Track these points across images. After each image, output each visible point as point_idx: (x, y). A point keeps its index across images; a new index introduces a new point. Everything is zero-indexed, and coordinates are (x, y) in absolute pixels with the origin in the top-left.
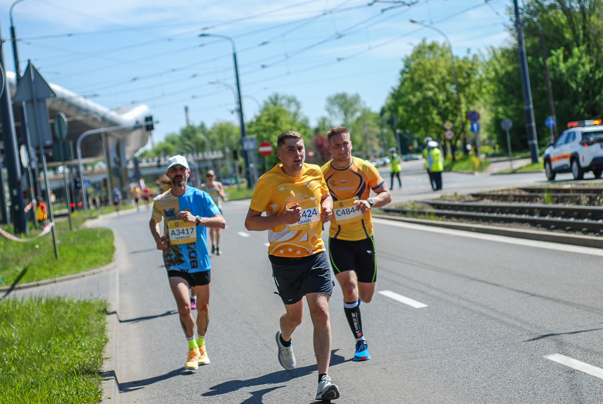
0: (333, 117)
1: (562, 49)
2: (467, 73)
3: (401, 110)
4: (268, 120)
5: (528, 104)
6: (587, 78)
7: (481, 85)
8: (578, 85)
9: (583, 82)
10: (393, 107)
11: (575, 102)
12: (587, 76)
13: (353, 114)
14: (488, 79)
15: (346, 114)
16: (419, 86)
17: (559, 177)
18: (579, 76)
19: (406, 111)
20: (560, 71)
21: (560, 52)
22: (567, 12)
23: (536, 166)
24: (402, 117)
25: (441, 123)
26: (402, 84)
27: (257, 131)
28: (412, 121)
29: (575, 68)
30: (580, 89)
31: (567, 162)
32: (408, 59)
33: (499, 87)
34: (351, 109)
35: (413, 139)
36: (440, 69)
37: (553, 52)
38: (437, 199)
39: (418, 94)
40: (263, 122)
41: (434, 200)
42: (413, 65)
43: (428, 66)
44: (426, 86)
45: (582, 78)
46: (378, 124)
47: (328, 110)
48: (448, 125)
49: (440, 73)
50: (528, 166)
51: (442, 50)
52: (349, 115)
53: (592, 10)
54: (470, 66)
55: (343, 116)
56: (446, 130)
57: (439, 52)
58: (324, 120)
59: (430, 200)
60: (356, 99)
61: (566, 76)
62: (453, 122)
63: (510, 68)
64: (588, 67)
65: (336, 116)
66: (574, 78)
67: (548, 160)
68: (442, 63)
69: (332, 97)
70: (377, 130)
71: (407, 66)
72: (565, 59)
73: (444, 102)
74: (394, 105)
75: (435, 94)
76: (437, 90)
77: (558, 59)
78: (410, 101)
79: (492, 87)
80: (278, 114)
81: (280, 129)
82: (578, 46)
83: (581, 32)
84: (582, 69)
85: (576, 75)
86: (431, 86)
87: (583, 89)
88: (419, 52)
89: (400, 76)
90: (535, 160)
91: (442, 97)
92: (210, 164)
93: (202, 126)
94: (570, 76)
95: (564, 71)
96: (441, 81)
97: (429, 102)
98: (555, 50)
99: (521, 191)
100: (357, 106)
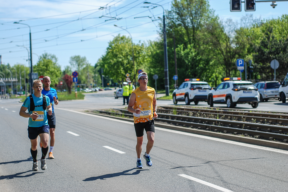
0: (73, 67)
1: (183, 44)
2: (138, 51)
3: (106, 66)
4: (43, 65)
5: (167, 69)
6: (193, 59)
7: (144, 58)
8: (189, 62)
9: (191, 61)
10: (102, 65)
11: (187, 69)
12: (193, 58)
13: (82, 66)
14: (148, 55)
15: (78, 66)
16: (116, 56)
17: (179, 103)
18: (190, 58)
19: (109, 67)
20: (181, 54)
21: (182, 46)
22: (186, 28)
23: (168, 97)
24: (106, 69)
25: (124, 74)
26: (107, 54)
27: (38, 70)
28: (111, 72)
29: (188, 54)
30: (189, 64)
31: (183, 96)
32: (111, 42)
33: (152, 59)
34: (81, 64)
35: (110, 80)
36: (126, 49)
37: (178, 46)
38: (124, 109)
39: (115, 59)
40: (41, 67)
41: (122, 109)
42: (113, 45)
43: (121, 47)
44: (119, 56)
45: (191, 59)
46: (93, 72)
47: (70, 63)
48: (128, 75)
49: (126, 50)
50: (164, 97)
51: (127, 39)
52: (80, 66)
53: (198, 28)
54: (140, 48)
55: (77, 67)
56: (126, 77)
57: (126, 41)
58: (68, 67)
59: (120, 109)
60: (84, 59)
61: (184, 57)
62: (130, 74)
63: (158, 51)
64: (194, 54)
65: (74, 66)
66: (187, 58)
67: (174, 95)
68: (127, 46)
69: (73, 57)
70: (93, 74)
71: (110, 46)
72: (184, 50)
73: (127, 64)
74: (102, 63)
75: (123, 60)
76: (124, 58)
77: (180, 49)
78: (110, 62)
79: (149, 59)
80: (48, 63)
81: (49, 70)
82: (190, 44)
83: (192, 38)
84: (191, 55)
85: (188, 57)
86: (121, 56)
87: (191, 64)
88: (116, 40)
89: (106, 50)
90: (167, 95)
91: (125, 62)
92: (12, 84)
93: (8, 65)
94: (186, 57)
95: (183, 55)
96: (126, 54)
97: (120, 63)
98: (180, 45)
99: (162, 108)
100: (85, 63)
